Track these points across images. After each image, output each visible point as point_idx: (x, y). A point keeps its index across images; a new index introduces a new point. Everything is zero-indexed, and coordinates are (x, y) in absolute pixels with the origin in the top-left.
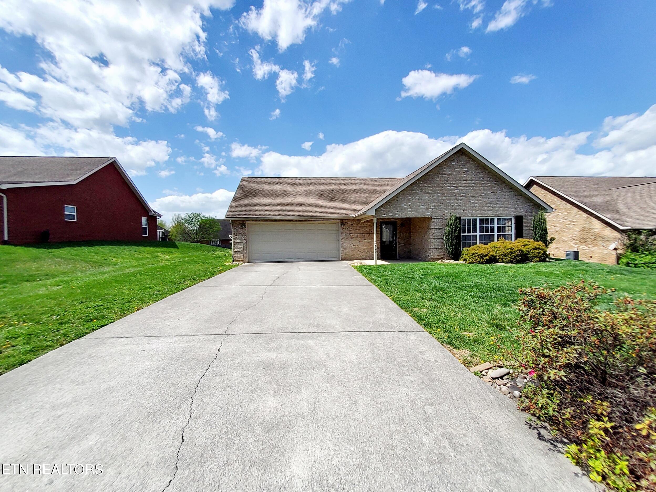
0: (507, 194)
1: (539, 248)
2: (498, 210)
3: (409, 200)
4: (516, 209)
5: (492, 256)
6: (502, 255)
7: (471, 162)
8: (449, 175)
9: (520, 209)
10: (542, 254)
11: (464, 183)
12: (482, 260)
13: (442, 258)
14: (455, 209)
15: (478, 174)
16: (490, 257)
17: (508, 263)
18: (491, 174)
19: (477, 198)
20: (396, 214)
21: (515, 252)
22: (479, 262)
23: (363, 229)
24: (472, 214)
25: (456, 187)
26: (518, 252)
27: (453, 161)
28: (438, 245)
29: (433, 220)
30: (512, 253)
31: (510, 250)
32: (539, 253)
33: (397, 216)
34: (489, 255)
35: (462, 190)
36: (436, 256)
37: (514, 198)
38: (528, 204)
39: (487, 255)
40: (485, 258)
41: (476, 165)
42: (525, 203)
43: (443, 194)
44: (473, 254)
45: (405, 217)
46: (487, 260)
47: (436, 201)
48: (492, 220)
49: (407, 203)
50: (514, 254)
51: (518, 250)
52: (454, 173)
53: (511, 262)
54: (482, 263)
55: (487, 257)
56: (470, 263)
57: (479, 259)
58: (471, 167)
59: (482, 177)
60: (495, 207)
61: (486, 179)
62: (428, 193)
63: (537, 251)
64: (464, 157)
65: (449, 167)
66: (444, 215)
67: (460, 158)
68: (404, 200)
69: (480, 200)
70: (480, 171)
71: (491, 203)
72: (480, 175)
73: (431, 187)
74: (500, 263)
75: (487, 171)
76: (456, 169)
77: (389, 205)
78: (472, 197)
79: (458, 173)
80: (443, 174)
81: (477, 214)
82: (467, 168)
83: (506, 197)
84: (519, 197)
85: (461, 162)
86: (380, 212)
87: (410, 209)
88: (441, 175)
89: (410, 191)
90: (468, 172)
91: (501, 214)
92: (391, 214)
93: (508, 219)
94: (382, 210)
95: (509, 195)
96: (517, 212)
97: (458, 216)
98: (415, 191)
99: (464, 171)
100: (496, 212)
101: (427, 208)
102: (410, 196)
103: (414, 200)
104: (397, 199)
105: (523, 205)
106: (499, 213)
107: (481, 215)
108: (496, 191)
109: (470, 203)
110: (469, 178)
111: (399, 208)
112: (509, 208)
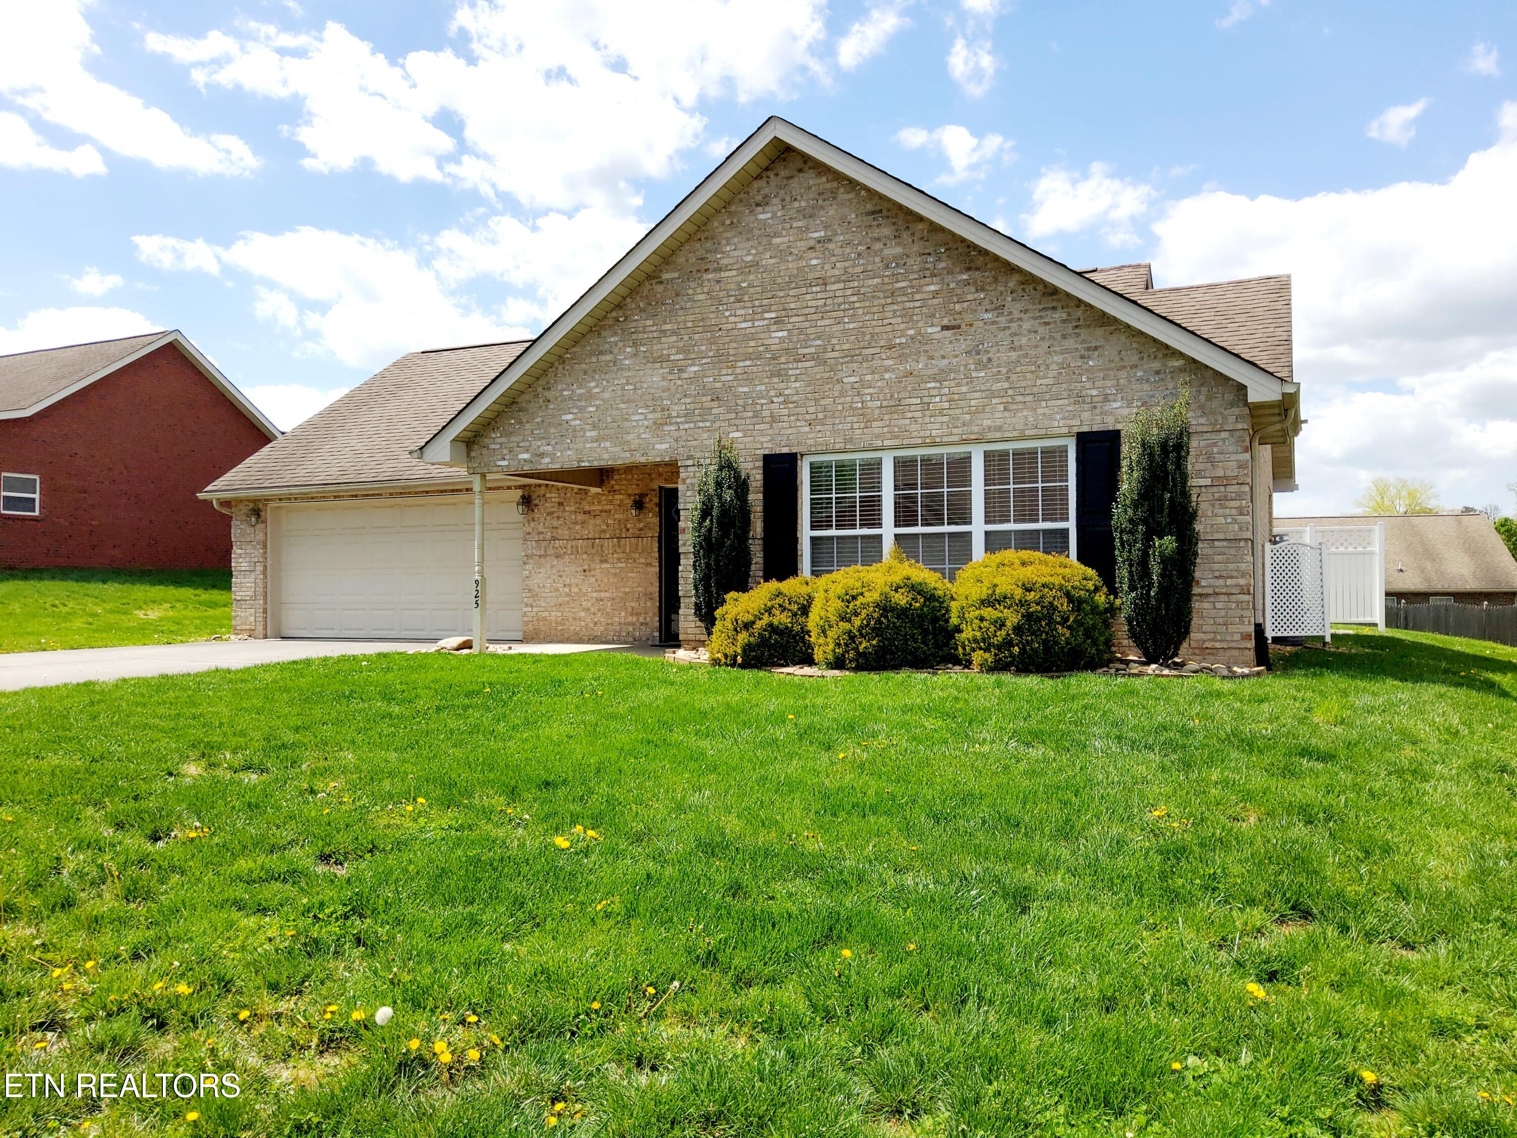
0: (1026, 325)
2: (981, 410)
3: (590, 396)
4: (1080, 398)
7: (843, 196)
8: (747, 269)
9: (1106, 399)
11: (813, 299)
14: (774, 419)
15: (878, 246)
19: (876, 363)
20: (542, 455)
24: (851, 440)
25: (778, 321)
27: (764, 203)
29: (683, 474)
30: (843, 617)
35: (801, 331)
37: (1070, 343)
38: (1156, 365)
41: (869, 207)
42: (1135, 359)
43: (722, 359)
45: (575, 464)
47: (692, 390)
48: (961, 467)
49: (582, 409)
50: (850, 626)
52: (768, 260)
58: (844, 220)
59: (895, 258)
60: (963, 397)
61: (915, 262)
62: (662, 359)
64: (810, 178)
67: (794, 183)
68: (571, 398)
69: (887, 370)
70: (886, 231)
71: (940, 377)
72: (886, 252)
73: (674, 333)
75: (920, 226)
76: (777, 241)
77: (520, 422)
78: (851, 356)
79: (783, 254)
80: (721, 270)
81: (878, 436)
82: (826, 228)
83: (1024, 340)
84: (1100, 332)
85: (796, 204)
86: (484, 452)
87: (594, 433)
88: (710, 276)
89: (594, 359)
90: (831, 246)
91: (999, 429)
92: (526, 456)
93: (1046, 452)
94: (495, 441)
95: (1041, 329)
96: (1086, 415)
97: (785, 450)
98: (609, 357)
99: (812, 243)
100: (970, 423)
101: (659, 425)
102: (593, 378)
103: (606, 395)
104: (546, 393)
105: (1123, 374)
106: (987, 423)
107: (896, 442)
108: (968, 317)
109: (838, 387)
110: (837, 272)
111: (552, 430)
112: (1038, 397)
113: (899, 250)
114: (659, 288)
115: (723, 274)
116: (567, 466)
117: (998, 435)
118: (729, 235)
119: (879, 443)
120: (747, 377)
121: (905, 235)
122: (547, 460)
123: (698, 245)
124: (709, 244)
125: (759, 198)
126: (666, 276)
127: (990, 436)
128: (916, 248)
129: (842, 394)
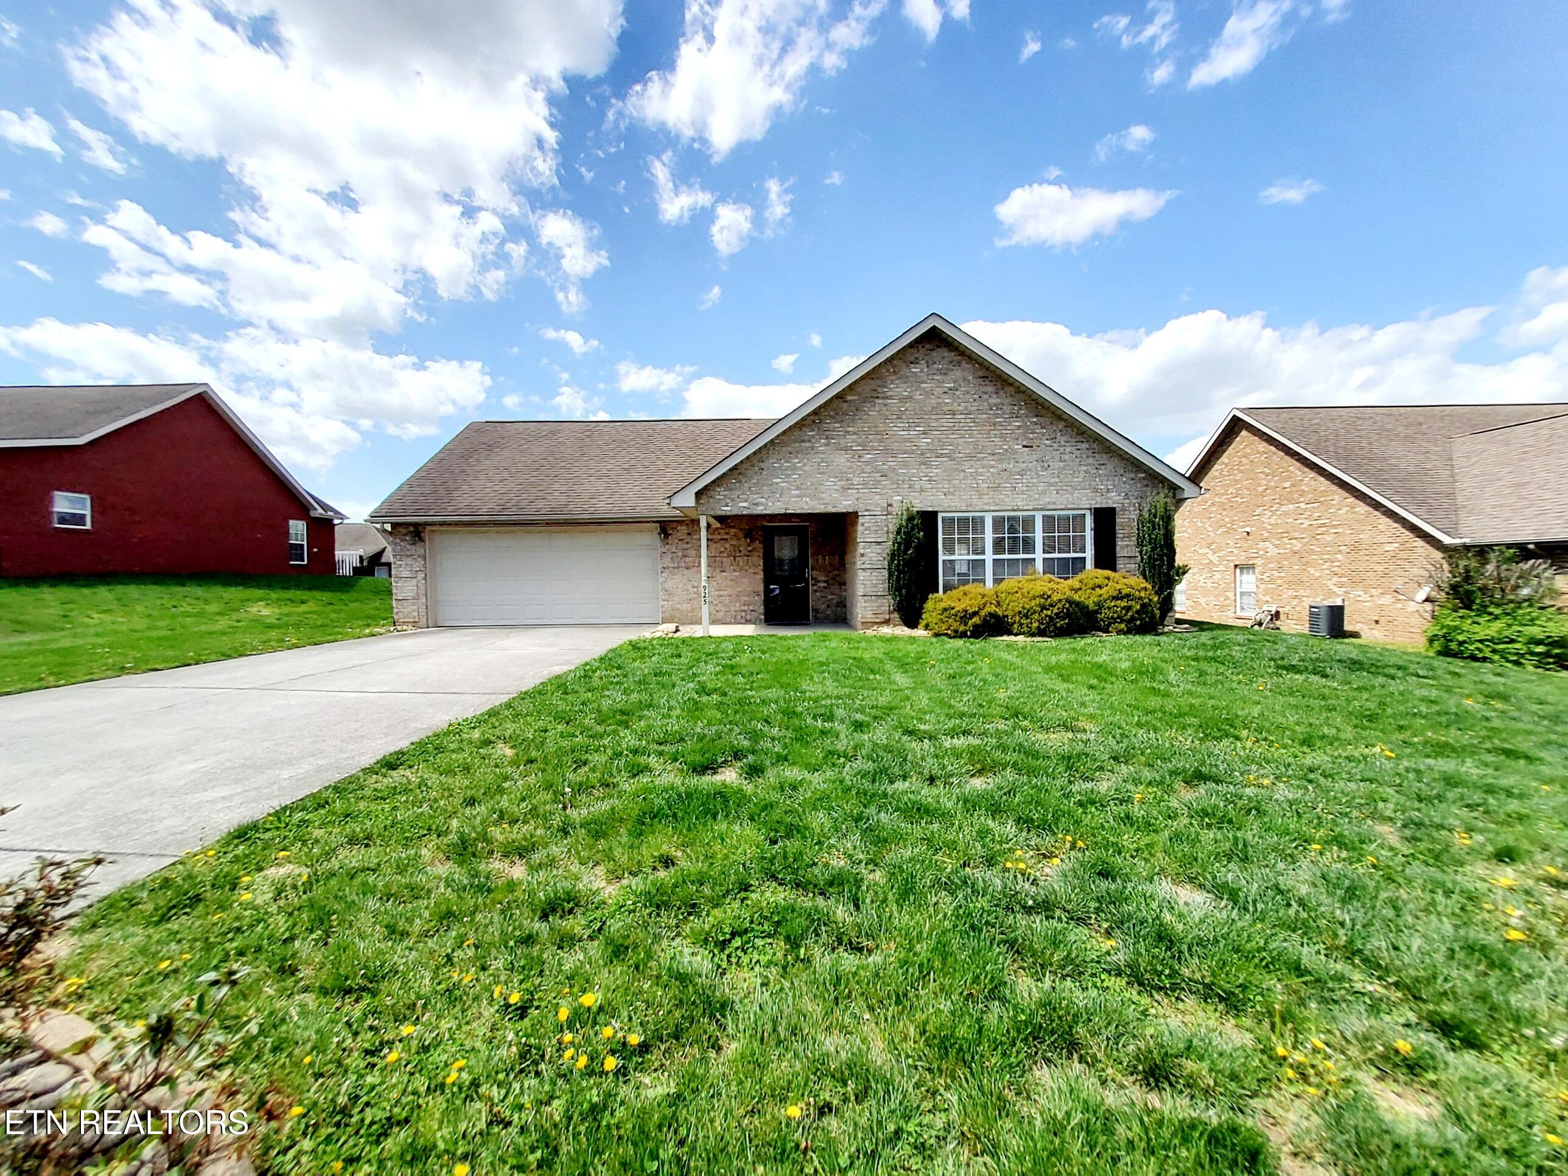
0: (1068, 449)
1: (1128, 596)
2: (1044, 493)
3: (794, 468)
4: (1095, 490)
5: (991, 615)
6: (1020, 612)
7: (964, 365)
8: (903, 400)
9: (1108, 491)
10: (1137, 612)
11: (947, 422)
12: (962, 628)
13: (887, 622)
14: (922, 490)
15: (985, 396)
16: (985, 620)
17: (1033, 635)
18: (1021, 396)
19: (985, 462)
20: (757, 504)
21: (1052, 605)
22: (956, 631)
23: (718, 545)
24: (970, 505)
25: (924, 433)
26: (1060, 605)
27: (915, 362)
28: (875, 586)
29: (861, 520)
30: (1043, 608)
31: (1037, 601)
32: (1128, 609)
33: (759, 510)
34: (983, 613)
35: (939, 440)
36: (870, 617)
37: (1090, 461)
38: (1132, 475)
39: (975, 614)
40: (971, 622)
41: (981, 374)
42: (1121, 472)
43: (886, 451)
44: (945, 610)
45: (783, 511)
46: (975, 626)
47: (868, 469)
48: (1029, 523)
49: (788, 476)
50: (1049, 613)
51: (1060, 600)
52: (918, 396)
53: (1041, 633)
54: (963, 635)
55: (976, 620)
56: (937, 635)
57: (955, 625)
58: (965, 380)
59: (995, 405)
60: (1034, 485)
61: (1007, 409)
62: (847, 449)
63: (1124, 604)
64: (944, 352)
65: (905, 379)
66: (891, 505)
67: (934, 354)
68: (779, 468)
69: (992, 467)
70: (990, 389)
71: (1022, 473)
72: (991, 400)
73: (855, 433)
74: (1016, 635)
75: (1011, 389)
76: (924, 385)
77: (740, 482)
78: (970, 457)
79: (928, 394)
80: (887, 398)
81: (986, 504)
82: (954, 382)
83: (1067, 457)
84: (1104, 456)
85: (936, 366)
86: (711, 500)
87: (797, 492)
88: (881, 401)
89: (797, 445)
90: (957, 393)
91: (1054, 503)
92: (745, 504)
93: (1075, 517)
94: (720, 493)
95: (1076, 452)
96: (1098, 499)
97: (930, 509)
98: (808, 444)
99: (946, 390)
100: (1039, 499)
101: (845, 489)
102: (796, 457)
103: (807, 468)
104: (761, 464)
105: (1116, 479)
106: (1047, 500)
107: (997, 508)
108: (1037, 442)
109: (962, 474)
110: (961, 408)
111: (765, 488)
112: (1074, 488)
113: (999, 401)
114: (845, 405)
115: (889, 401)
116: (776, 512)
117: (1053, 507)
118: (893, 378)
119: (987, 508)
120: (906, 465)
121: (1001, 392)
122: (762, 508)
123: (871, 381)
124: (879, 382)
125: (912, 359)
126: (849, 398)
127: (1049, 507)
128: (1007, 401)
129: (965, 478)
